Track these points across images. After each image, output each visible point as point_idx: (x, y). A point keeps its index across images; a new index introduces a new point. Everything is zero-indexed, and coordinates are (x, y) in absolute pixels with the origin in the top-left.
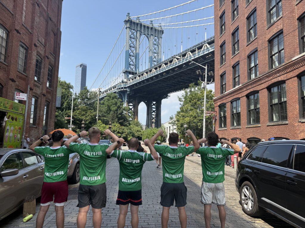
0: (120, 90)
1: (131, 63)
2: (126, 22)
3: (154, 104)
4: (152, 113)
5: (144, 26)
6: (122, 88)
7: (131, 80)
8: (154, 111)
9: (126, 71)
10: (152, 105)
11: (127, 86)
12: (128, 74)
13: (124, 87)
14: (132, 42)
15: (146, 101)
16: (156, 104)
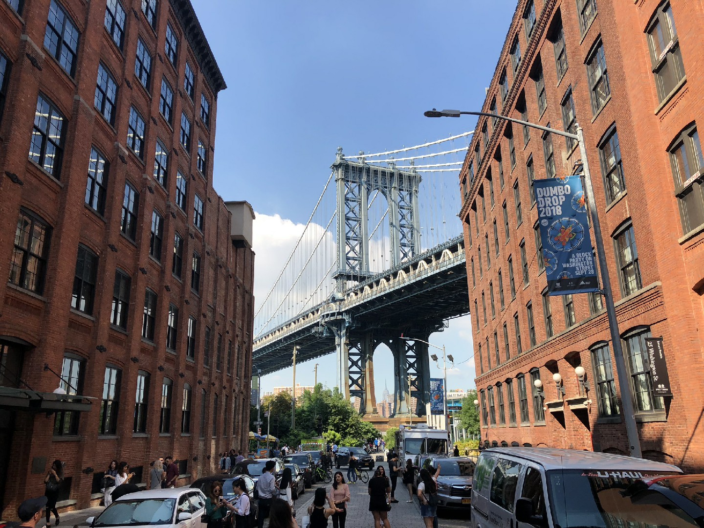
0: (327, 320)
1: (351, 255)
2: (336, 167)
3: (410, 348)
4: (408, 369)
5: (375, 171)
6: (333, 314)
7: (352, 294)
8: (411, 365)
9: (341, 275)
10: (406, 349)
11: (343, 310)
12: (345, 281)
13: (338, 311)
14: (352, 209)
15: (391, 341)
16: (414, 347)
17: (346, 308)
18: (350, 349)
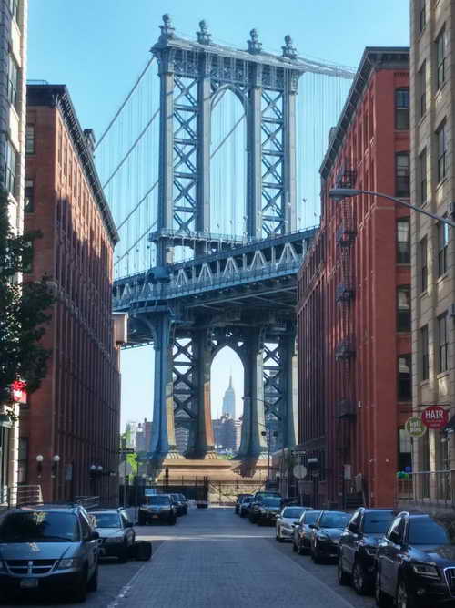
0: (142, 310)
2: (159, 51)
3: (270, 355)
5: (225, 58)
6: (151, 303)
7: (182, 273)
9: (163, 239)
11: (168, 297)
13: (159, 298)
14: (185, 125)
15: (240, 344)
16: (277, 354)
17: (174, 296)
18: (177, 355)
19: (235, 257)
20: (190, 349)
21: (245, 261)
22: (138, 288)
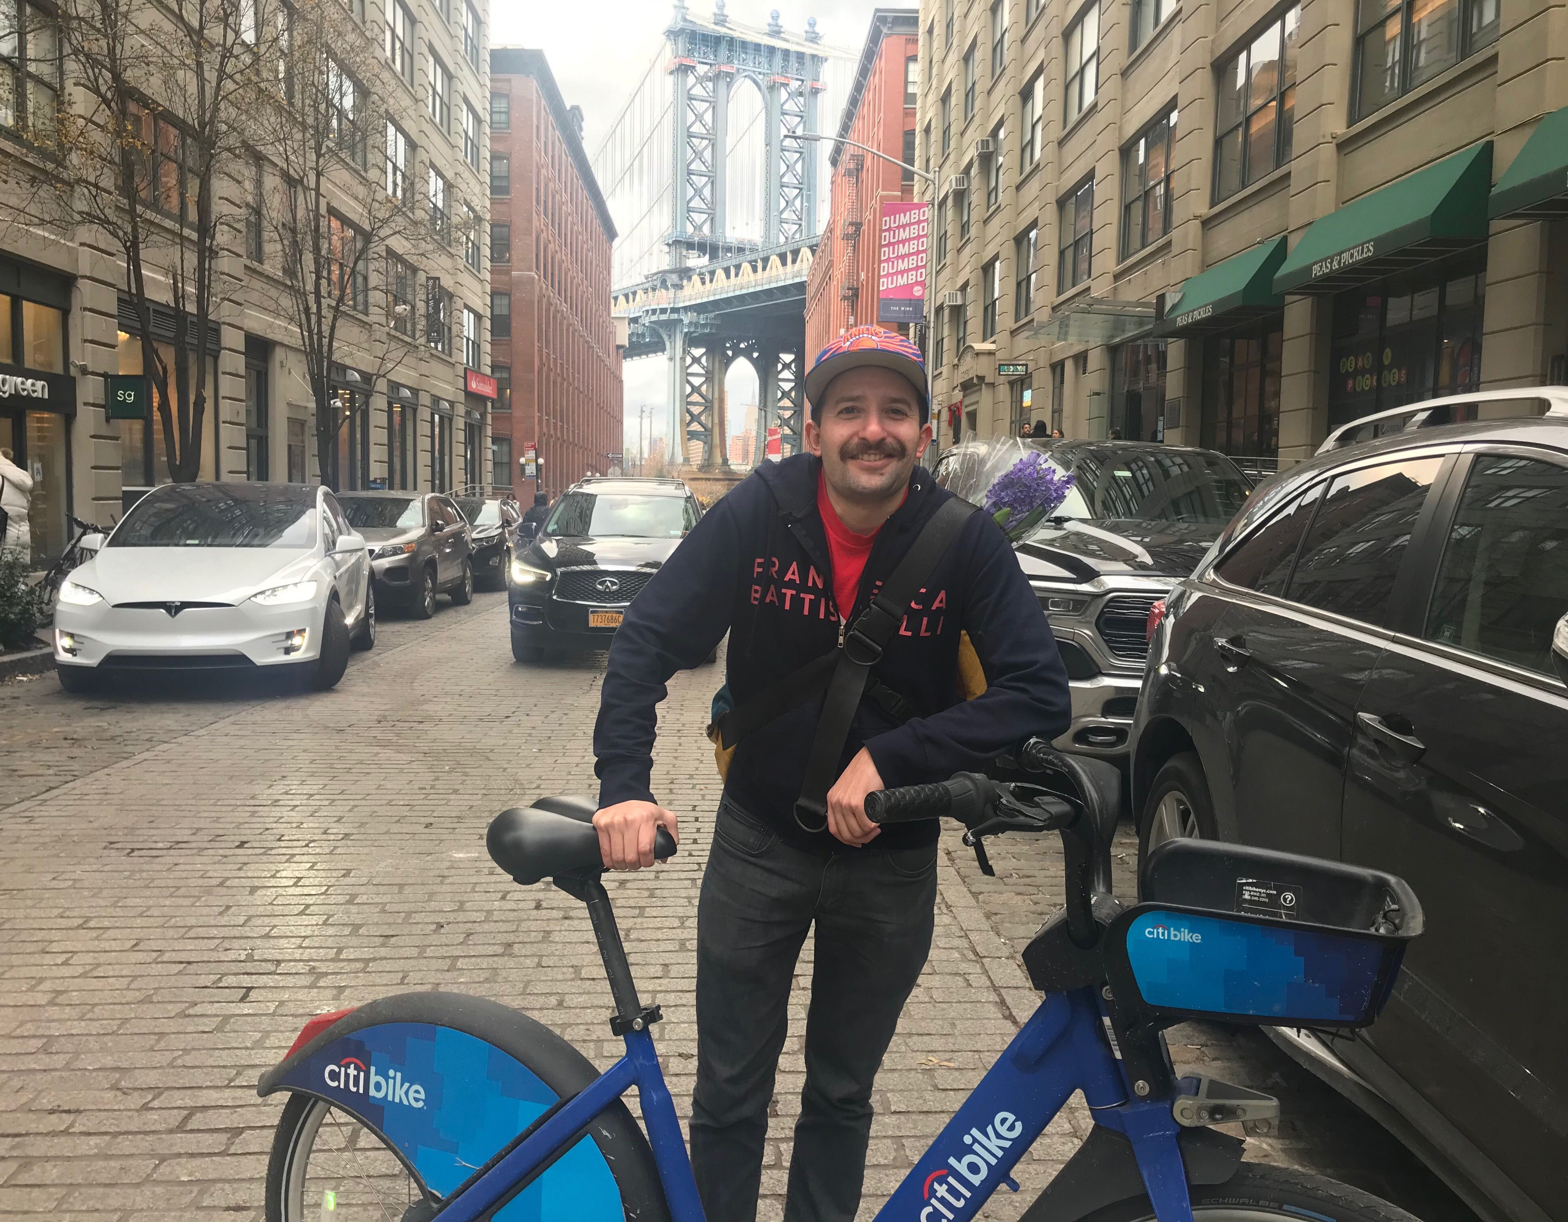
0: (654, 318)
1: (696, 203)
2: (673, 34)
3: (786, 366)
4: (780, 400)
5: (743, 42)
6: (663, 311)
7: (696, 278)
8: (785, 394)
9: (677, 242)
10: (780, 367)
11: (681, 305)
12: (684, 253)
13: (671, 305)
14: (699, 118)
15: (755, 355)
16: (793, 366)
18: (690, 365)
19: (750, 262)
20: (704, 360)
21: (760, 265)
22: (650, 294)
